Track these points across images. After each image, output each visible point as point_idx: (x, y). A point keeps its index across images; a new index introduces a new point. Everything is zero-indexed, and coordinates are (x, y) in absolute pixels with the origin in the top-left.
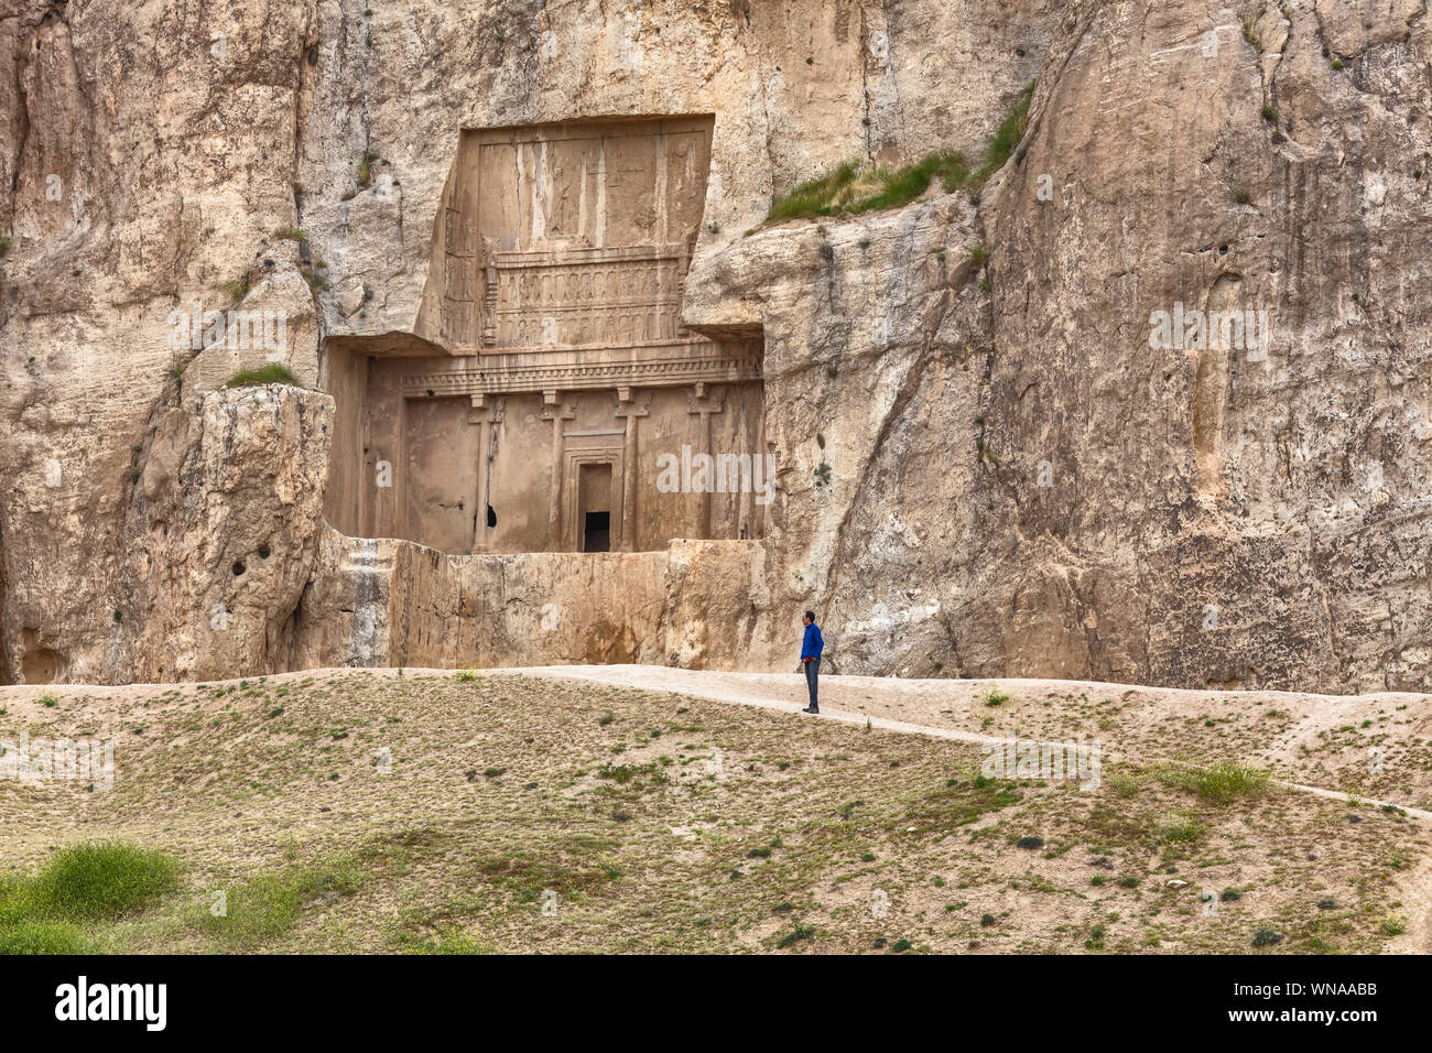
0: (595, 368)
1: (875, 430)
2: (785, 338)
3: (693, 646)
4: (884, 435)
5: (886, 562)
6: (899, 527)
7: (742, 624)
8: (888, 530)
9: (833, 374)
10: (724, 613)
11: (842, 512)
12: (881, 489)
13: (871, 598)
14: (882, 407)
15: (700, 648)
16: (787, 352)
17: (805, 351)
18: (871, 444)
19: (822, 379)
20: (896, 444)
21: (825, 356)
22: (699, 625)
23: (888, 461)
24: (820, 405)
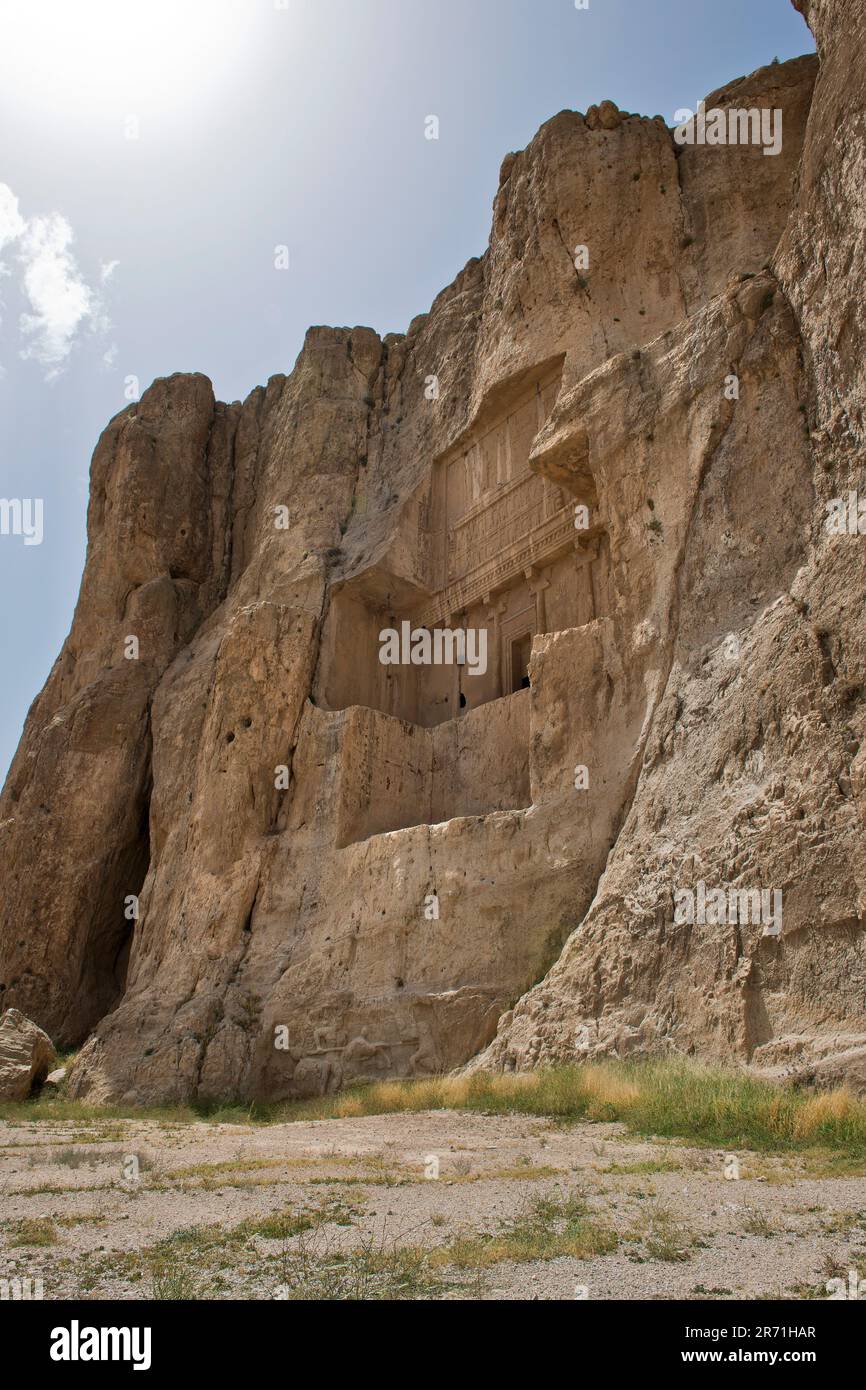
0: (509, 563)
1: (695, 469)
2: (604, 428)
3: (554, 724)
4: (705, 470)
5: (722, 579)
6: (732, 543)
7: (601, 696)
8: (721, 550)
9: (650, 438)
10: (582, 689)
11: (676, 553)
12: (708, 516)
13: (712, 619)
14: (699, 445)
15: (560, 725)
16: (607, 439)
17: (621, 429)
18: (694, 483)
19: (640, 448)
20: (719, 469)
21: (640, 427)
22: (559, 705)
23: (713, 486)
24: (644, 473)
